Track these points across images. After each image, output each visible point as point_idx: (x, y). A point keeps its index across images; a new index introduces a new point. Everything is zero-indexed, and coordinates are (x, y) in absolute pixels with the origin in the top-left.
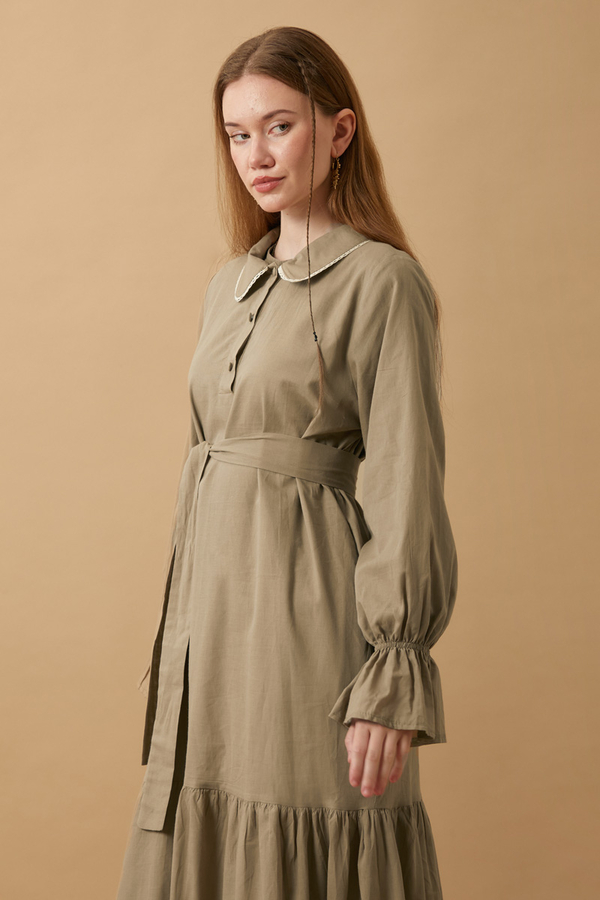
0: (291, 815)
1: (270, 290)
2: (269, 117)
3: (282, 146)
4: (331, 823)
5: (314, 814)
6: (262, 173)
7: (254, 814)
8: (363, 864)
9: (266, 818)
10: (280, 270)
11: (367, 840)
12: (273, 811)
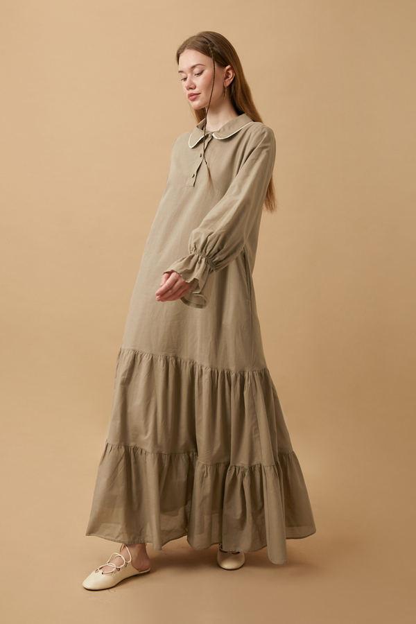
0: (216, 372)
1: (208, 143)
2: (194, 67)
3: (199, 82)
4: (233, 376)
5: (226, 372)
6: (191, 91)
7: (202, 370)
8: (246, 393)
9: (206, 373)
10: (213, 135)
11: (247, 384)
12: (209, 370)
